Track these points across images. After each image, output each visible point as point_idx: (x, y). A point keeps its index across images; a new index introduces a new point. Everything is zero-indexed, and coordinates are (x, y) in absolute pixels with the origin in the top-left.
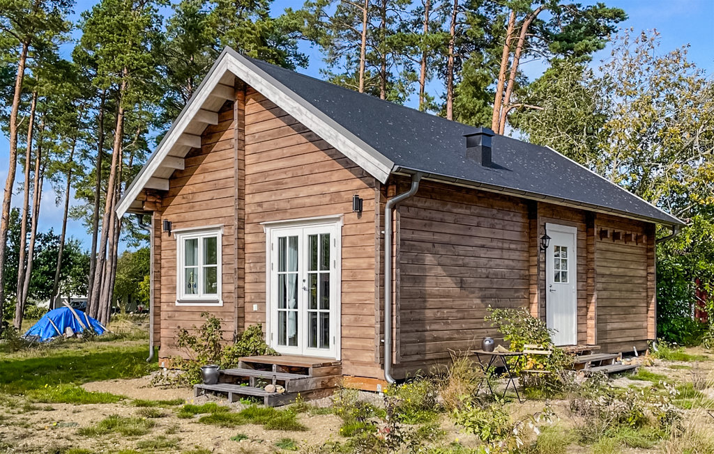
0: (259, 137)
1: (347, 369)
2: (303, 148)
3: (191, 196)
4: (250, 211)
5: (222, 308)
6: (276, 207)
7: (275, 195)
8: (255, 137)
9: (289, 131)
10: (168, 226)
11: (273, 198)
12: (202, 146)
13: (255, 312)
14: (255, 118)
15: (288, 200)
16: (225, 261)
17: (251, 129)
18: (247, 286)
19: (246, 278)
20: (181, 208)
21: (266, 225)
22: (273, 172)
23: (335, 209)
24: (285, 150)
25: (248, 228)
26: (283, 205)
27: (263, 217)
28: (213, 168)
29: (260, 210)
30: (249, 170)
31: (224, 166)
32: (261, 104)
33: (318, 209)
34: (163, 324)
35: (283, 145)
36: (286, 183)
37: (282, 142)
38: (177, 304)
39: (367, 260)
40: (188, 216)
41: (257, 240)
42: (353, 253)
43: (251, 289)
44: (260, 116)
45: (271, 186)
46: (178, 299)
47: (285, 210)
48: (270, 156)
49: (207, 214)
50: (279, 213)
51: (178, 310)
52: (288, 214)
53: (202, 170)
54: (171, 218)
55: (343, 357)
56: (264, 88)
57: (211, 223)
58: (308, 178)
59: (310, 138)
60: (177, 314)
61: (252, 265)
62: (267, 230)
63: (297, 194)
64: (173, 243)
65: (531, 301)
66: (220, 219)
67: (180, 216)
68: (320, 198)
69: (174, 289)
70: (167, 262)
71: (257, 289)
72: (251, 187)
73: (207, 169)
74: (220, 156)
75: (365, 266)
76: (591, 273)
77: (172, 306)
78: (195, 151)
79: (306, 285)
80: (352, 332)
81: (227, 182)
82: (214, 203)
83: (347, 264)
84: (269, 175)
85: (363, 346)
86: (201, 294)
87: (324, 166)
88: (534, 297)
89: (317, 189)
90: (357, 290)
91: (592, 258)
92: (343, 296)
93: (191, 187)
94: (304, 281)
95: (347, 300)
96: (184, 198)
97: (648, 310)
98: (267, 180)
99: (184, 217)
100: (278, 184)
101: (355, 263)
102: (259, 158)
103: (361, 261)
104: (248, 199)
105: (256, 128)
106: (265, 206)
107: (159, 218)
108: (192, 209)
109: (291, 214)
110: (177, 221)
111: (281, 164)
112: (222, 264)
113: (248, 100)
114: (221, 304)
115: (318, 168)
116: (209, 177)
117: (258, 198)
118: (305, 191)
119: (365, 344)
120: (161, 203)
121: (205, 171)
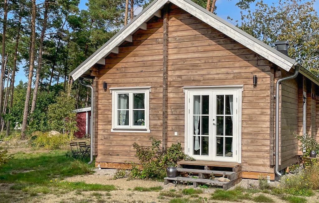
0: (179, 39)
1: (245, 167)
2: (214, 47)
3: (123, 69)
4: (172, 80)
5: (149, 134)
6: (193, 79)
7: (192, 72)
8: (176, 39)
9: (202, 38)
10: (105, 85)
11: (190, 74)
12: (133, 41)
13: (176, 136)
14: (176, 28)
15: (202, 75)
16: (151, 107)
17: (173, 35)
18: (169, 122)
19: (168, 117)
20: (116, 76)
21: (185, 89)
22: (190, 59)
23: (237, 82)
24: (199, 48)
25: (170, 89)
26: (197, 78)
27: (182, 84)
28: (142, 54)
29: (180, 79)
30: (170, 57)
31: (151, 53)
32: (181, 21)
33: (225, 82)
34: (100, 143)
35: (197, 45)
36: (200, 66)
37: (196, 43)
38: (112, 131)
39: (260, 110)
40: (120, 80)
41: (177, 96)
42: (250, 106)
43: (171, 124)
44: (180, 28)
45: (188, 67)
46: (113, 128)
47: (199, 81)
48: (188, 51)
49: (136, 80)
50: (194, 82)
51: (113, 134)
52: (201, 83)
53: (133, 54)
54: (108, 81)
55: (243, 162)
56: (198, 14)
57: (140, 85)
58: (217, 64)
59: (218, 43)
60: (111, 137)
61: (173, 110)
62: (186, 91)
63: (209, 72)
64: (110, 95)
65: (299, 130)
66: (148, 83)
67: (114, 80)
68: (227, 75)
69: (109, 122)
70: (103, 106)
71: (177, 124)
72: (173, 67)
73: (138, 55)
74: (148, 48)
75: (258, 113)
76: (309, 115)
77: (107, 132)
78: (127, 43)
79: (215, 122)
80: (249, 148)
81: (153, 63)
82: (143, 74)
83: (246, 112)
84: (186, 61)
85: (257, 156)
86: (131, 125)
87: (229, 58)
88: (301, 128)
89: (224, 70)
90: (253, 126)
91: (310, 108)
92: (243, 129)
93: (124, 64)
94: (214, 120)
95: (246, 131)
96: (117, 70)
97: (316, 133)
98: (185, 63)
99: (118, 81)
100: (193, 66)
101: (251, 111)
102: (179, 51)
103: (256, 110)
104: (170, 73)
105: (177, 34)
106: (184, 78)
107: (97, 81)
108: (125, 76)
109: (204, 83)
110: (112, 83)
111: (196, 55)
112: (150, 109)
113: (171, 18)
114: (149, 131)
115: (225, 59)
116: (138, 59)
117: (178, 73)
118: (214, 71)
119: (259, 155)
120: (99, 72)
121: (135, 56)
